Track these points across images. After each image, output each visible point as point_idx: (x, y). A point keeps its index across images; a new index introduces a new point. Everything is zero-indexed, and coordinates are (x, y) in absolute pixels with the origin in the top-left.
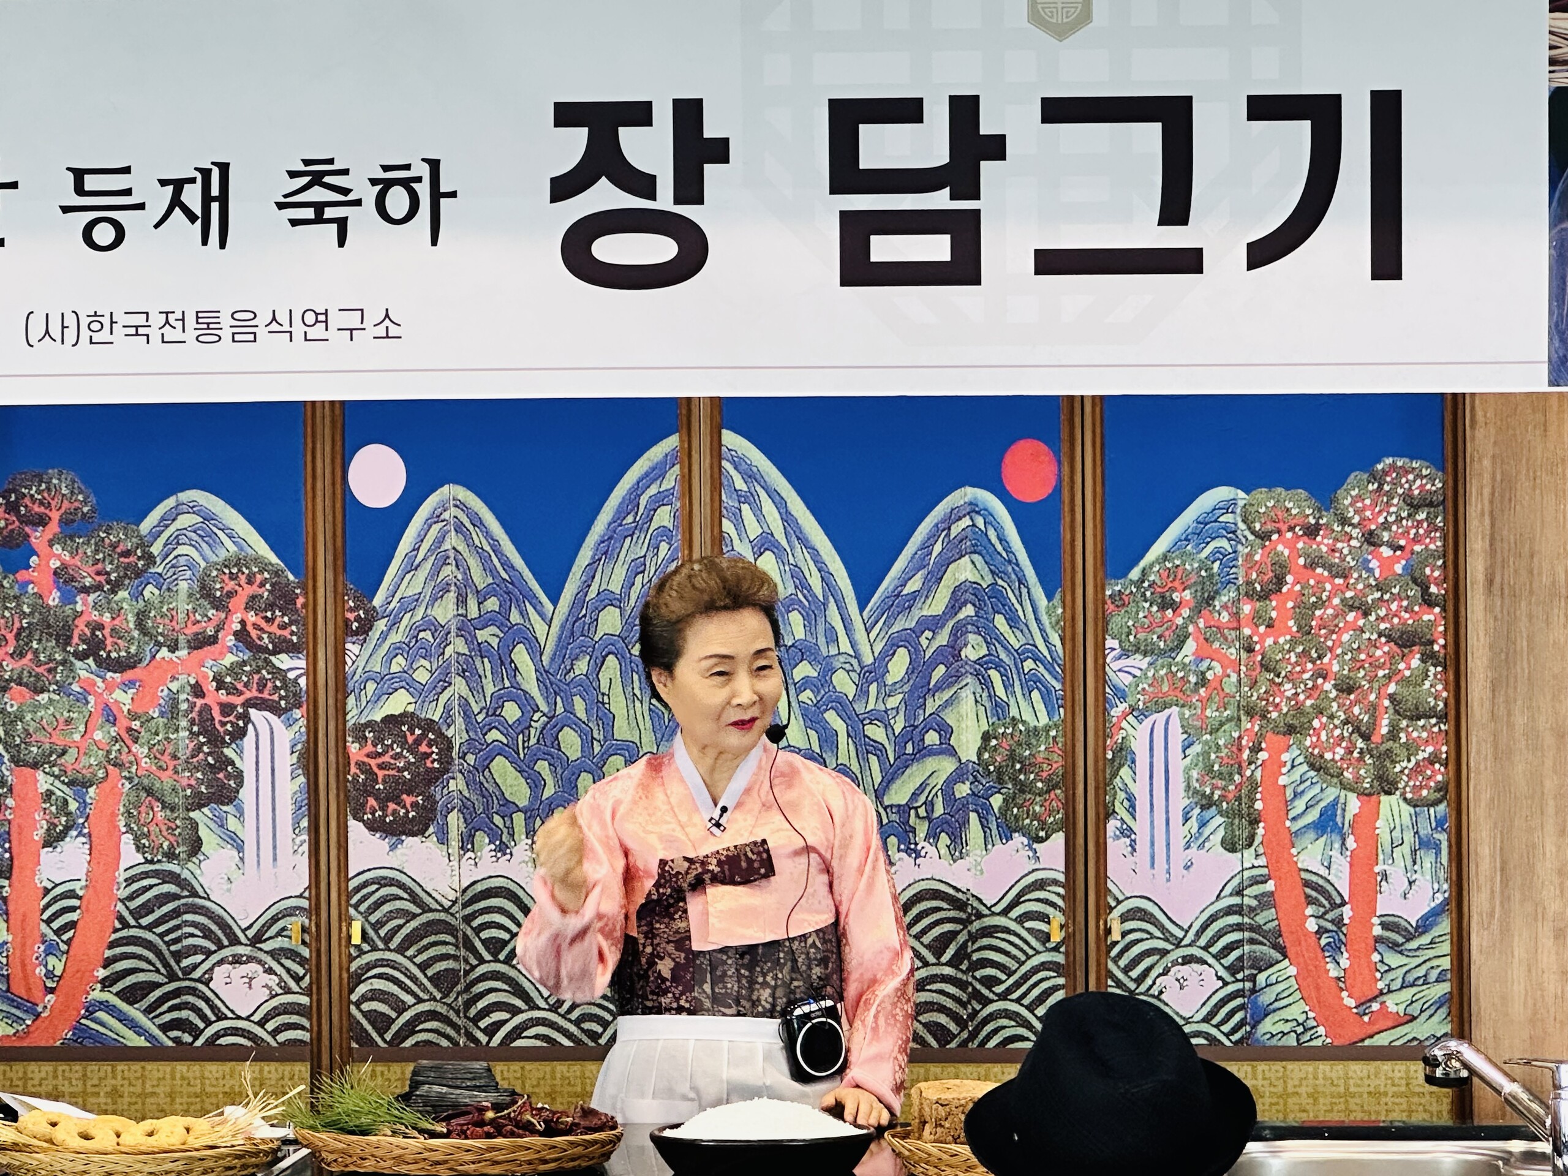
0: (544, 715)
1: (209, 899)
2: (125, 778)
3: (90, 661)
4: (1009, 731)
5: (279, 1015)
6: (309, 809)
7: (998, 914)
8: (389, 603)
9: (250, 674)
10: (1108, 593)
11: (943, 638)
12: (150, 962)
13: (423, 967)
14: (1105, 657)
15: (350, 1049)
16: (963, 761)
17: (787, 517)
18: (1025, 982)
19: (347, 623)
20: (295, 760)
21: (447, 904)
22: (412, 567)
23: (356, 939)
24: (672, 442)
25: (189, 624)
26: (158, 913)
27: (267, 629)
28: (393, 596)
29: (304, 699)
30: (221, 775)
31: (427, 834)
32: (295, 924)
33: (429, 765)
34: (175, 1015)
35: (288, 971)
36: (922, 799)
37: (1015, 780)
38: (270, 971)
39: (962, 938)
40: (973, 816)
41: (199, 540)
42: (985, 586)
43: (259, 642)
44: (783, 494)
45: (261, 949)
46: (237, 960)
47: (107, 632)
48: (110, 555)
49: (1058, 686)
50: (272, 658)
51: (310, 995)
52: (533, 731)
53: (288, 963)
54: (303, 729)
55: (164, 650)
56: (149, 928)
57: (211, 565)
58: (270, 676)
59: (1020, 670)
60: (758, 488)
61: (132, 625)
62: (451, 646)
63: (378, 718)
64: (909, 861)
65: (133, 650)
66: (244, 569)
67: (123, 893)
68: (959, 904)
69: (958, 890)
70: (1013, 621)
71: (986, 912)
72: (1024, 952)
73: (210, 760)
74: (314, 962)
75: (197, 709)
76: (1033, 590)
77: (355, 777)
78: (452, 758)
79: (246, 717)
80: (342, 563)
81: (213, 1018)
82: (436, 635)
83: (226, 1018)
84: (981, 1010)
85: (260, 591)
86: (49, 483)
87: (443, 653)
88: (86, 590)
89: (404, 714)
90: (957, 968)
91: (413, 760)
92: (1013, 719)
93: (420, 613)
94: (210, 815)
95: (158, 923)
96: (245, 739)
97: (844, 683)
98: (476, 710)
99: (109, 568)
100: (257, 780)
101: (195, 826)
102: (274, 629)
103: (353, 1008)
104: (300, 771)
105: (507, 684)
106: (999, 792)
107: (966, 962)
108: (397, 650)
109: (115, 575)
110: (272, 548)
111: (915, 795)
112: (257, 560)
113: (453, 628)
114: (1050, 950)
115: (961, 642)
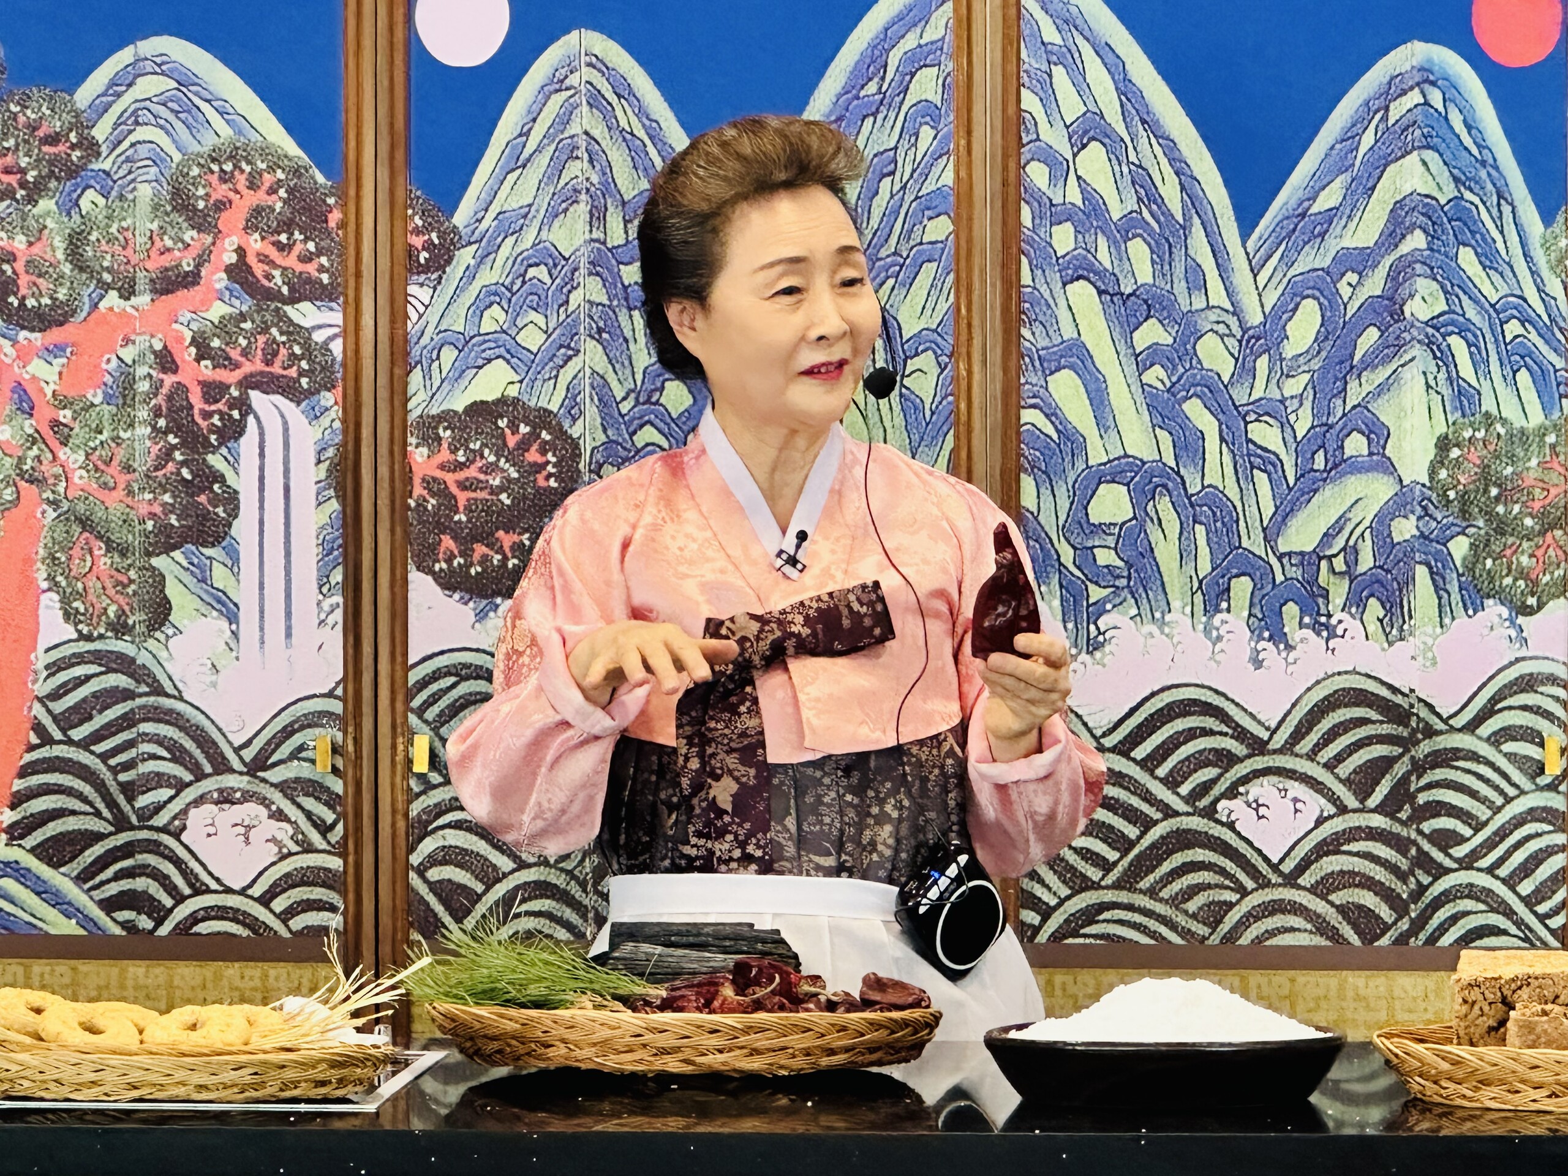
1: (181, 699)
2: (49, 502)
4: (1480, 435)
5: (294, 886)
6: (345, 555)
7: (1460, 730)
8: (479, 221)
9: (251, 336)
11: (1375, 284)
12: (85, 800)
15: (409, 942)
16: (1406, 482)
17: (1126, 89)
18: (1502, 840)
19: (411, 252)
20: (323, 475)
22: (517, 162)
23: (421, 765)
25: (154, 253)
26: (99, 721)
27: (279, 261)
28: (486, 210)
29: (339, 375)
30: (202, 499)
32: (320, 739)
33: (541, 483)
34: (125, 885)
35: (309, 815)
36: (1340, 542)
37: (1489, 515)
38: (279, 816)
39: (1401, 768)
40: (1421, 572)
41: (171, 117)
42: (1443, 201)
43: (265, 282)
44: (1119, 51)
45: (264, 780)
46: (226, 798)
47: (20, 265)
48: (26, 142)
49: (1559, 363)
50: (288, 309)
51: (343, 855)
53: (309, 803)
54: (337, 424)
55: (113, 294)
56: (85, 744)
57: (190, 159)
58: (284, 338)
59: (1498, 337)
60: (1080, 40)
61: (60, 255)
62: (580, 290)
63: (460, 407)
64: (1316, 642)
65: (62, 294)
66: (244, 165)
67: (43, 688)
68: (1397, 714)
69: (1394, 690)
70: (1489, 260)
71: (1440, 726)
72: (1502, 792)
73: (186, 473)
74: (350, 800)
75: (164, 391)
76: (1519, 209)
77: (422, 501)
78: (579, 471)
79: (246, 408)
80: (402, 154)
81: (187, 891)
82: (555, 272)
83: (209, 891)
84: (1431, 884)
85: (270, 200)
87: (567, 302)
89: (502, 401)
90: (1392, 816)
91: (515, 475)
92: (1487, 415)
93: (529, 237)
94: (185, 563)
95: (98, 737)
96: (242, 440)
97: (1215, 355)
98: (619, 394)
99: (24, 162)
100: (261, 507)
101: (160, 580)
102: (291, 261)
103: (412, 875)
104: (332, 492)
106: (1463, 533)
107: (1407, 806)
108: (491, 297)
109: (34, 173)
111: (1328, 537)
112: (265, 151)
113: (583, 262)
114: (1541, 789)
115: (1404, 291)
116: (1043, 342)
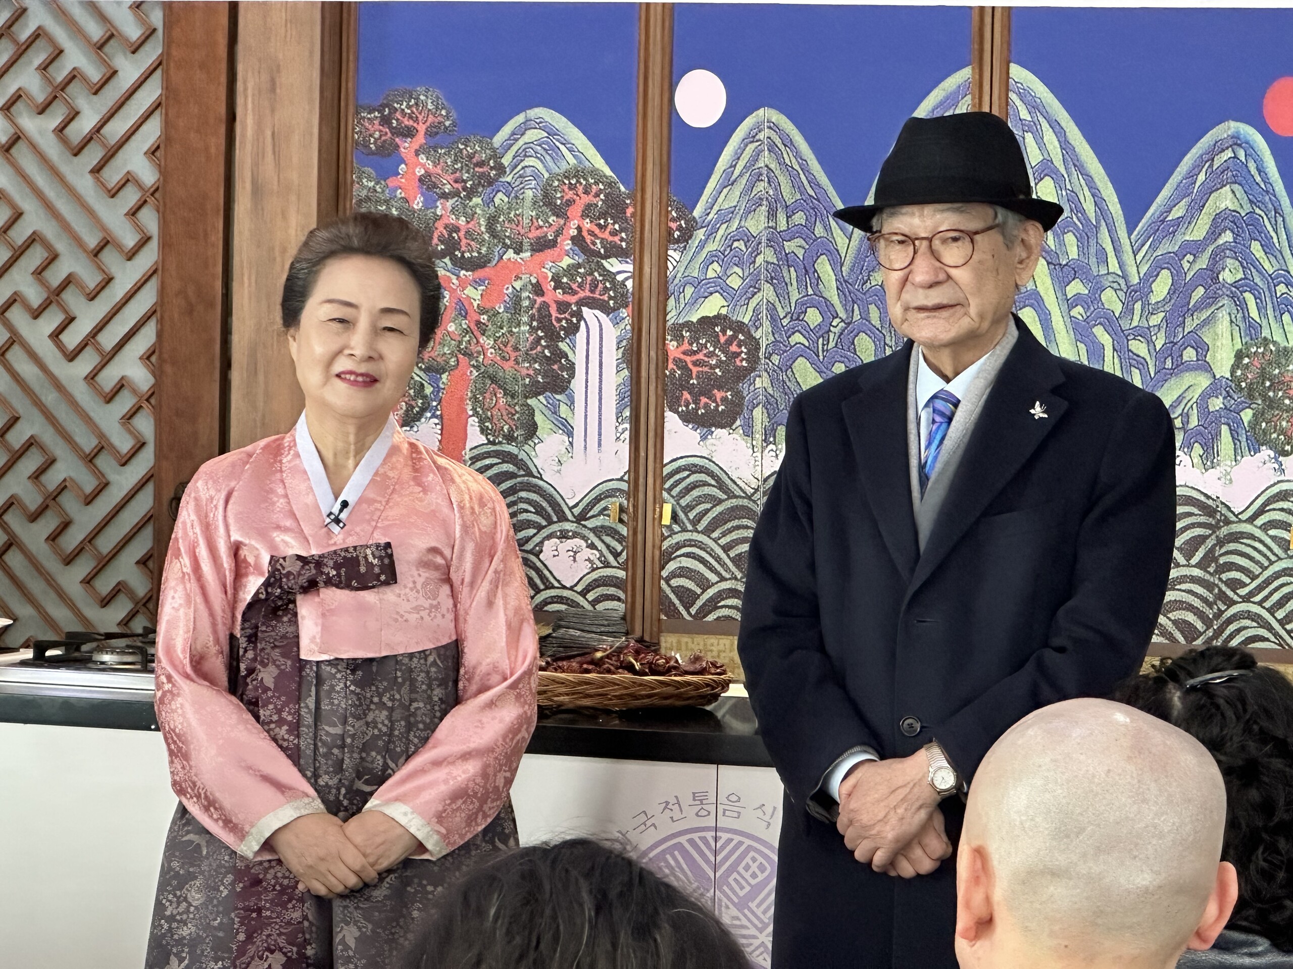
0: (842, 321)
1: (541, 479)
2: (473, 366)
3: (447, 260)
4: (1261, 350)
5: (598, 586)
6: (631, 401)
7: (1245, 521)
8: (708, 214)
9: (583, 276)
11: (1203, 262)
13: (726, 548)
15: (659, 620)
16: (1218, 377)
17: (1065, 145)
18: (1267, 587)
19: (670, 232)
20: (620, 356)
21: (750, 491)
22: (728, 182)
23: (667, 520)
24: (965, 73)
25: (533, 228)
27: (600, 235)
28: (711, 208)
29: (630, 300)
30: (555, 367)
31: (734, 427)
32: (615, 504)
33: (738, 363)
35: (608, 546)
36: (1179, 410)
37: (1265, 398)
38: (592, 546)
39: (1210, 543)
40: (1225, 429)
41: (544, 153)
42: (1243, 215)
43: (592, 247)
44: (1063, 124)
45: (585, 526)
46: (564, 536)
47: (462, 234)
48: (467, 165)
50: (603, 262)
51: (626, 570)
52: (832, 336)
53: (608, 539)
54: (628, 327)
55: (511, 251)
57: (553, 176)
58: (601, 278)
60: (1041, 119)
61: (483, 229)
62: (762, 256)
63: (694, 319)
65: (484, 250)
66: (582, 180)
68: (1209, 511)
69: (1208, 497)
70: (1268, 247)
71: (1234, 519)
72: (1268, 558)
73: (547, 353)
74: (631, 539)
75: (536, 306)
76: (1286, 220)
77: (673, 372)
78: (759, 358)
79: (579, 316)
80: (666, 178)
81: (542, 587)
82: (748, 244)
83: (553, 587)
84: (1226, 610)
85: (595, 201)
86: (417, 99)
87: (754, 262)
88: (445, 196)
89: (718, 317)
90: (1204, 569)
91: (724, 359)
92: (1265, 339)
93: (734, 225)
94: (545, 403)
96: (577, 335)
97: (1112, 301)
98: (782, 315)
99: (465, 177)
100: (587, 373)
101: (531, 412)
102: (606, 235)
103: (662, 582)
104: (624, 366)
105: (810, 292)
106: (1249, 407)
107: (1213, 565)
108: (713, 258)
109: (470, 183)
110: (607, 163)
112: (594, 172)
113: (764, 239)
114: (1290, 557)
115: (1219, 266)
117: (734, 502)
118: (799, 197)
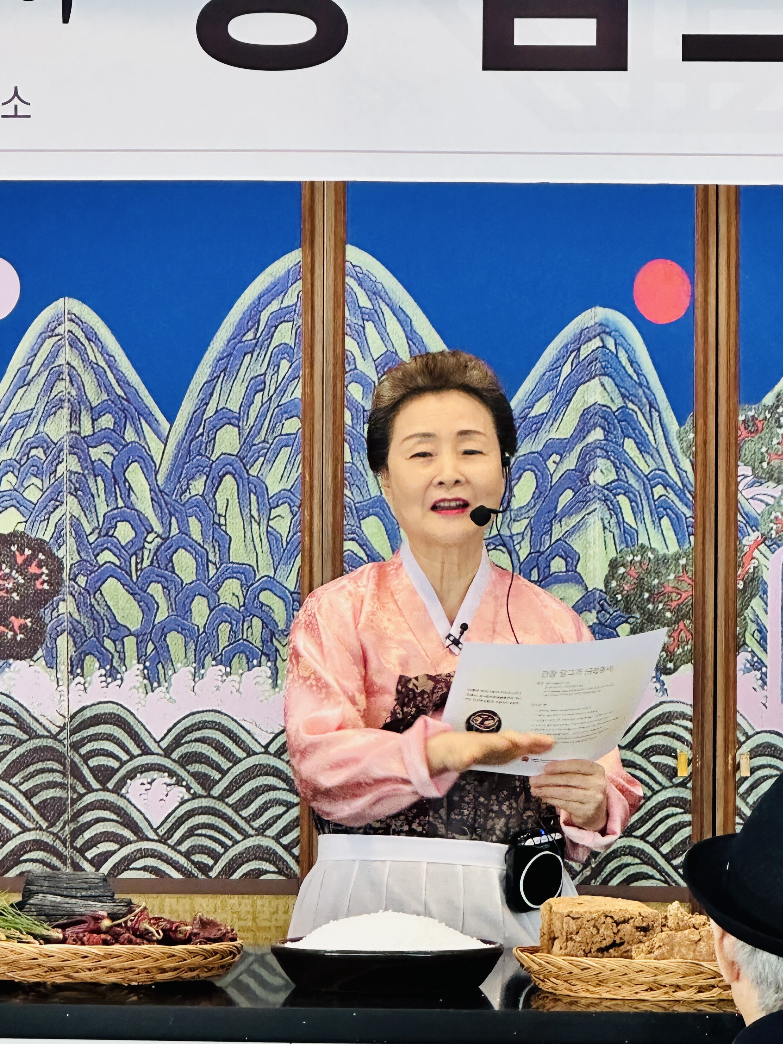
0: (158, 536)
4: (638, 558)
7: (623, 748)
10: (741, 418)
11: (571, 462)
14: (737, 484)
16: (589, 589)
17: (412, 336)
18: (650, 818)
21: (55, 730)
22: (24, 382)
24: (294, 258)
28: (5, 412)
31: (35, 658)
33: (39, 586)
37: (642, 610)
42: (614, 409)
44: (409, 312)
49: (689, 513)
52: (146, 553)
59: (649, 497)
60: (383, 305)
62: (64, 464)
70: (643, 446)
72: (650, 788)
76: (664, 415)
78: (62, 579)
82: (48, 452)
87: (56, 471)
89: (14, 534)
92: (642, 546)
93: (31, 430)
98: (88, 530)
105: (121, 504)
106: (626, 622)
108: (7, 468)
113: (66, 446)
114: (677, 786)
115: (589, 466)
116: (358, 499)
117: (37, 742)
118: (105, 397)
